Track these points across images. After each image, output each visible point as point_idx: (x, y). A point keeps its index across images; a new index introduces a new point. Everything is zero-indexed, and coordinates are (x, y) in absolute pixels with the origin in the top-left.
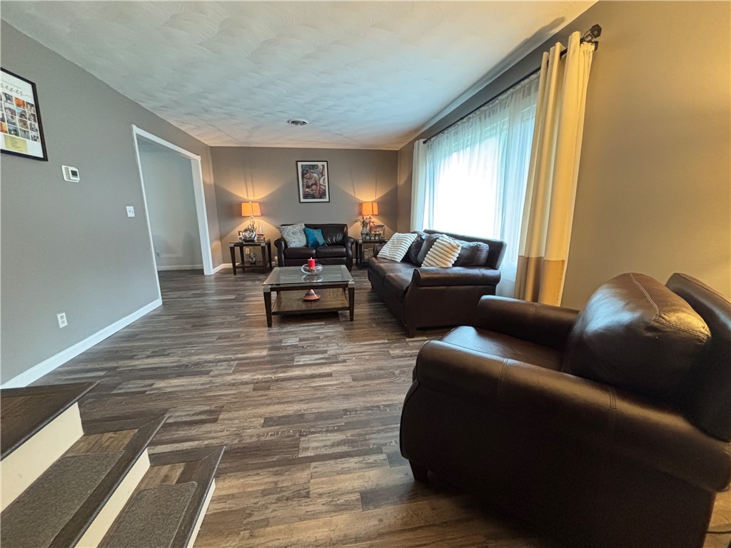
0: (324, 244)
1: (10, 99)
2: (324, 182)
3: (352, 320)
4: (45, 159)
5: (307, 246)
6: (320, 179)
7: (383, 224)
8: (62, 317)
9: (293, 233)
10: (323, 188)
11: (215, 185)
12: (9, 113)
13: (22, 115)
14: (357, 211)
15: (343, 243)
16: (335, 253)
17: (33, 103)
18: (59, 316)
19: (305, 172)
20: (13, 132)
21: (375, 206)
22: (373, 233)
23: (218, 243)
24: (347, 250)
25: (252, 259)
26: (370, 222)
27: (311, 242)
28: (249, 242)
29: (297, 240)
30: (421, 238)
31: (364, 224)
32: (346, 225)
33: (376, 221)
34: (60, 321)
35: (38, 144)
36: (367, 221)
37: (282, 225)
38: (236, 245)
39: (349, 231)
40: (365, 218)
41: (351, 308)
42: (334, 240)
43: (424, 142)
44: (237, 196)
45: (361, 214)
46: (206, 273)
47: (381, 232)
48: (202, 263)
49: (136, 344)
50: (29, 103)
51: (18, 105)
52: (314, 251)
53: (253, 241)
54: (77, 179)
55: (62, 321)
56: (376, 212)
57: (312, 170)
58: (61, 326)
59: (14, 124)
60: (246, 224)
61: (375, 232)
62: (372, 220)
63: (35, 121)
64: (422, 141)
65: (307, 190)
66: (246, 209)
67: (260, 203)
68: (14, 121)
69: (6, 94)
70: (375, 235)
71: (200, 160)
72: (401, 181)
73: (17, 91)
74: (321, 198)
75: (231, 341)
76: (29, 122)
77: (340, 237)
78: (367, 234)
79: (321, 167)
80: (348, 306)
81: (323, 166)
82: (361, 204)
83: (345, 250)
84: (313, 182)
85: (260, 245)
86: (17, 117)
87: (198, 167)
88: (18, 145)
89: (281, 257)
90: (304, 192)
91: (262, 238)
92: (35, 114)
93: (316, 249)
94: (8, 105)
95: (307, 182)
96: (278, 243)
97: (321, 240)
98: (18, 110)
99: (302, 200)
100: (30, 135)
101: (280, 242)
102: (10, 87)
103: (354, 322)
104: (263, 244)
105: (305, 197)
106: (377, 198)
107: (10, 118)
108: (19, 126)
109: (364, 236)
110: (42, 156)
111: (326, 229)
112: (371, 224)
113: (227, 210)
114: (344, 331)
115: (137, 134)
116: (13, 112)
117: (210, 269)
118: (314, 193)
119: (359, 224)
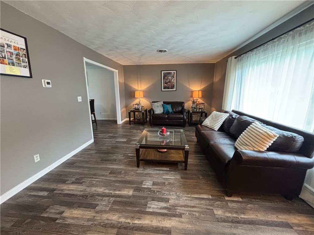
0: (172, 112)
1: (10, 47)
2: (174, 81)
3: (186, 169)
4: (31, 77)
5: (163, 113)
6: (172, 80)
7: (204, 102)
8: (37, 157)
9: (157, 106)
10: (173, 83)
11: (125, 83)
12: (9, 54)
13: (17, 55)
14: (190, 95)
15: (182, 112)
16: (177, 117)
17: (25, 48)
18: (35, 156)
19: (165, 76)
20: (11, 64)
21: (200, 93)
22: (198, 107)
23: (124, 109)
24: (183, 116)
25: (138, 118)
26: (197, 101)
27: (165, 111)
28: (137, 110)
29: (159, 110)
30: (232, 117)
31: (194, 102)
32: (184, 102)
33: (200, 101)
34: (35, 159)
35: (27, 70)
36: (195, 101)
37: (153, 102)
38: (131, 111)
39: (185, 105)
40: (194, 99)
41: (186, 162)
42: (177, 110)
43: (235, 58)
44: (134, 88)
45: (192, 96)
46: (118, 123)
47: (203, 107)
48: (117, 118)
49: (71, 170)
50: (22, 48)
51: (15, 50)
52: (167, 116)
53: (139, 109)
54: (50, 86)
55: (37, 158)
56: (200, 96)
57: (168, 75)
58: (36, 161)
59: (12, 59)
60: (137, 101)
61: (199, 106)
62: (198, 100)
63: (25, 57)
64: (234, 57)
65: (165, 85)
66: (137, 94)
67: (143, 91)
68: (12, 58)
69: (7, 44)
70: (200, 108)
71: (117, 72)
72: (216, 79)
73: (15, 42)
74: (172, 89)
75: (116, 177)
76: (21, 58)
77: (180, 109)
78: (195, 108)
79: (173, 73)
80: (184, 160)
81: (174, 73)
82: (192, 92)
83: (182, 116)
84: (168, 81)
85: (141, 112)
86: (14, 56)
87: (117, 75)
88: (14, 71)
89: (151, 118)
90: (164, 86)
91: (143, 108)
92: (26, 54)
93: (168, 114)
94: (8, 50)
95: (166, 81)
96: (150, 111)
97: (170, 110)
98: (15, 52)
99: (163, 90)
100: (22, 65)
101: (151, 111)
102: (10, 40)
103: (187, 172)
104: (143, 112)
105: (164, 88)
106: (201, 88)
107: (10, 57)
108: (15, 60)
109: (193, 109)
110: (29, 76)
111: (174, 104)
112: (197, 102)
113: (129, 94)
114: (181, 180)
115: (86, 62)
116: (12, 54)
117: (120, 122)
118: (169, 86)
119: (191, 102)
